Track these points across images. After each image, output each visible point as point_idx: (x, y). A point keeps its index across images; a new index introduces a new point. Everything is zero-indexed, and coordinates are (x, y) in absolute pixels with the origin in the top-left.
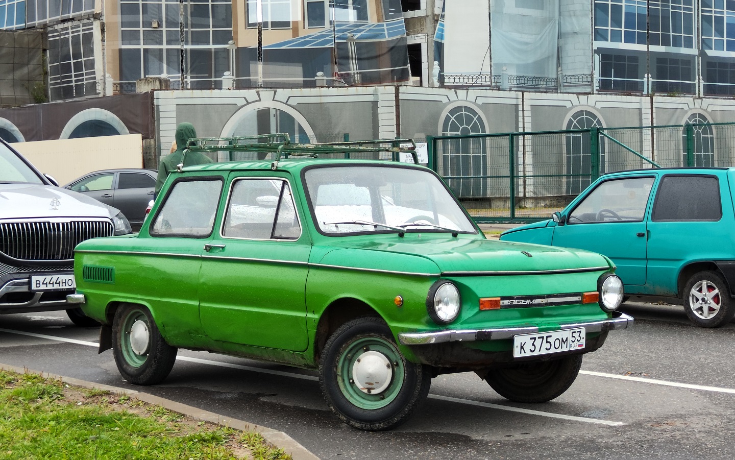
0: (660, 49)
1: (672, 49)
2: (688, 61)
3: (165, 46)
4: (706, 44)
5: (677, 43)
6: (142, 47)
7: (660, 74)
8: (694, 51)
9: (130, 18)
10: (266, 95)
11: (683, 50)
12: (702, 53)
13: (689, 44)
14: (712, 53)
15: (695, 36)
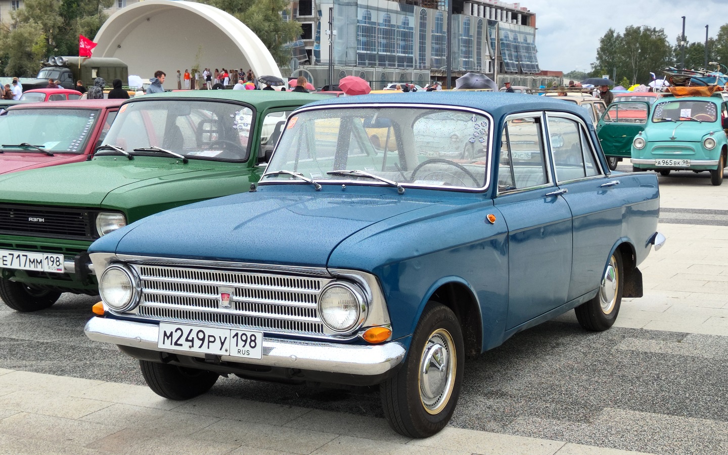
0: (369, 52)
4: (378, 50)
5: (372, 50)
10: (301, 67)
11: (374, 52)
14: (380, 53)
15: (376, 48)
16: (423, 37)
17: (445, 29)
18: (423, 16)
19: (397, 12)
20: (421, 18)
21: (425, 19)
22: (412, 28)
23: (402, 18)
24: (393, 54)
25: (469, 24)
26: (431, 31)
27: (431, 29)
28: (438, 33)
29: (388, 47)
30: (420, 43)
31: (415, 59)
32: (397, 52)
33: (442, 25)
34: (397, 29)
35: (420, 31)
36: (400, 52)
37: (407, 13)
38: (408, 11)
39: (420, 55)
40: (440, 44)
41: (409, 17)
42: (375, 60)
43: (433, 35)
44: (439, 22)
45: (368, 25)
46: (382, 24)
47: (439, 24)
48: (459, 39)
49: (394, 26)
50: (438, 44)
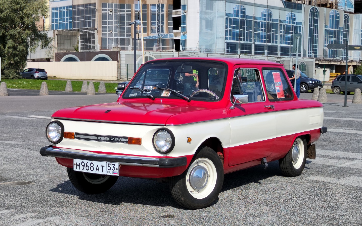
0: (242, 42)
2: (250, 45)
3: (113, 37)
4: (255, 41)
5: (247, 40)
6: (107, 37)
7: (242, 48)
8: (252, 43)
9: (104, 29)
11: (249, 42)
12: (254, 43)
14: (256, 43)
15: (252, 38)
16: (314, 32)
17: (342, 24)
18: (314, 13)
19: (280, 9)
20: (311, 15)
21: (317, 16)
22: (300, 23)
23: (287, 13)
24: (275, 44)
26: (324, 26)
27: (324, 24)
28: (332, 28)
29: (268, 38)
30: (310, 36)
31: (304, 50)
32: (280, 43)
33: (337, 23)
34: (280, 23)
35: (311, 26)
36: (284, 43)
37: (293, 10)
38: (295, 9)
39: (310, 46)
40: (335, 37)
41: (295, 13)
42: (250, 49)
43: (326, 30)
44: (334, 19)
45: (241, 18)
46: (260, 18)
47: (335, 21)
48: (359, 34)
49: (277, 20)
50: (332, 37)
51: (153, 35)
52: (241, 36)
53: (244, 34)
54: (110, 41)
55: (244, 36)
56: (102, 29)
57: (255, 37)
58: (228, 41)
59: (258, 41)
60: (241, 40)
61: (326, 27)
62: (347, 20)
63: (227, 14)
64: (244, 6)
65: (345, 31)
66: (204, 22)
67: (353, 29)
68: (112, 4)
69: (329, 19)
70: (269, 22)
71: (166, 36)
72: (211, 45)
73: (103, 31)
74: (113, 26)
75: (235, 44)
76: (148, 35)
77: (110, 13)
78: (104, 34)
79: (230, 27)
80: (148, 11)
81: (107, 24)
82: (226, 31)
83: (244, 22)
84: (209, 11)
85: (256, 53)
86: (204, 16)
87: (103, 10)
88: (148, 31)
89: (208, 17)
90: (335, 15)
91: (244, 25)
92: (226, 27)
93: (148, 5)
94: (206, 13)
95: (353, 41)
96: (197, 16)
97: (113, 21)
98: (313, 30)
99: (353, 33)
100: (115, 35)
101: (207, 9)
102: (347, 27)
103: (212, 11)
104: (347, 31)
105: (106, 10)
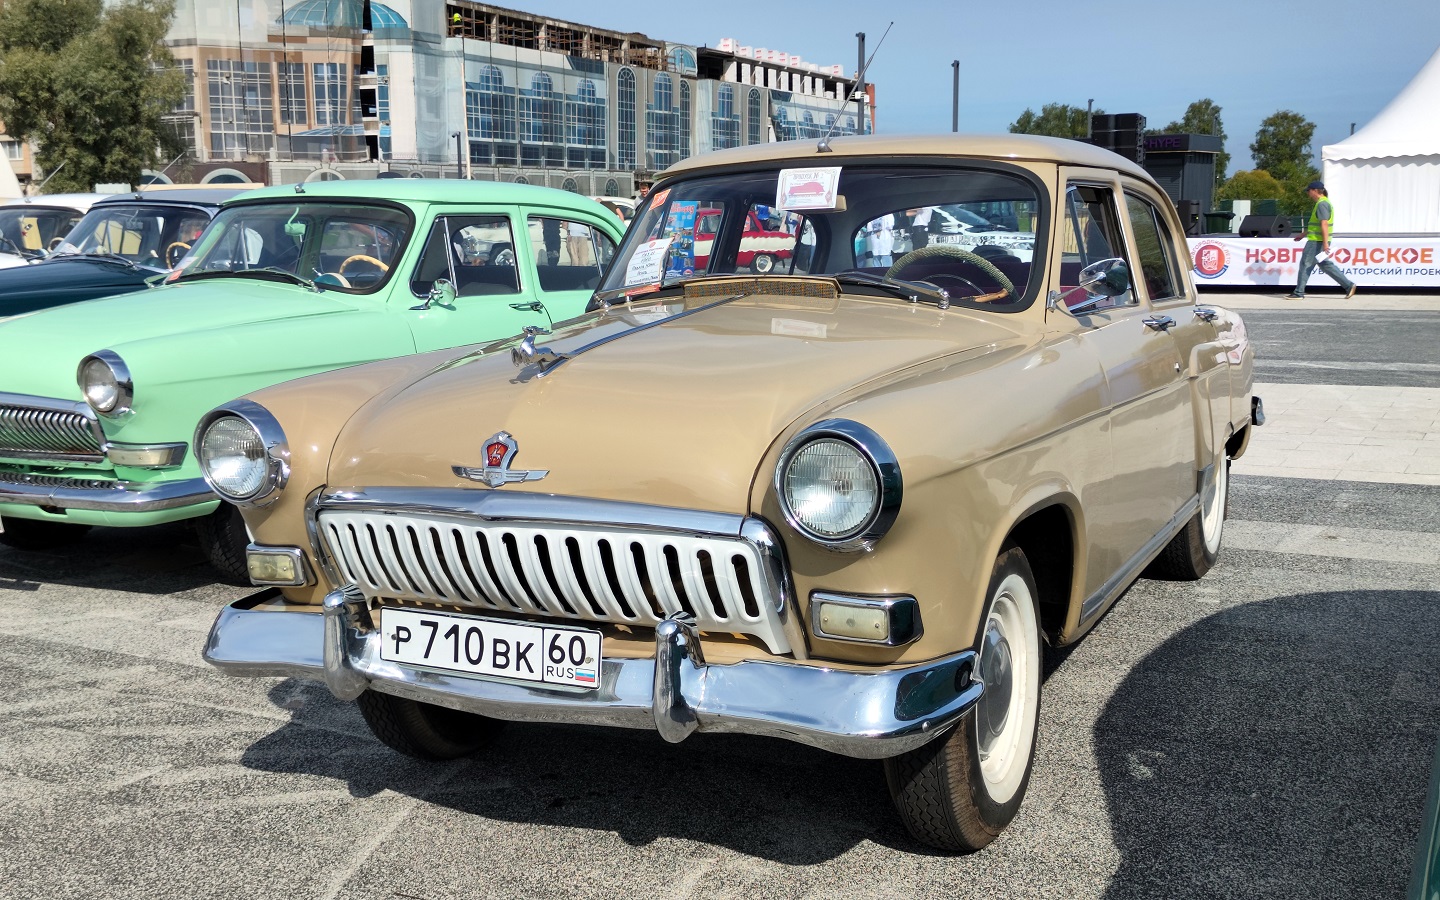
0: (499, 140)
1: (505, 141)
2: (513, 147)
3: (236, 132)
4: (522, 137)
5: (507, 137)
6: (223, 132)
7: (499, 153)
8: (516, 141)
9: (215, 115)
11: (511, 141)
12: (520, 142)
13: (514, 138)
14: (525, 142)
15: (517, 134)
16: (627, 117)
17: (677, 102)
18: (626, 79)
19: (564, 72)
20: (621, 84)
21: (632, 85)
22: (603, 101)
23: (576, 81)
24: (560, 144)
25: (730, 96)
26: (645, 106)
27: (645, 102)
28: (660, 109)
29: (545, 132)
30: (621, 126)
31: (610, 153)
32: (569, 141)
33: (669, 97)
34: (566, 101)
35: (621, 105)
36: (574, 142)
37: (588, 74)
38: (591, 71)
39: (621, 147)
40: (666, 128)
41: (593, 81)
42: (513, 154)
43: (649, 113)
44: (663, 91)
45: (494, 93)
46: (530, 92)
47: (664, 94)
48: (709, 121)
49: (560, 95)
50: (661, 128)
51: (321, 127)
52: (496, 128)
53: (502, 124)
54: (230, 140)
55: (502, 129)
56: (209, 115)
57: (522, 130)
58: (474, 139)
59: (529, 139)
60: (496, 136)
61: (648, 108)
62: (686, 93)
63: (468, 85)
64: (499, 67)
65: (682, 114)
66: (424, 102)
67: (697, 111)
68: (229, 63)
69: (653, 90)
70: (548, 99)
71: (349, 130)
72: (440, 148)
73: (212, 119)
74: (234, 108)
75: (486, 145)
76: (310, 127)
77: (225, 81)
78: (216, 126)
79: (476, 110)
80: (307, 76)
81: (221, 104)
82: (469, 119)
83: (501, 100)
84: (433, 78)
85: (524, 163)
86: (424, 88)
87: (210, 74)
88: (310, 118)
89: (432, 90)
90: (663, 83)
91: (501, 106)
92: (468, 110)
93: (306, 64)
94: (428, 83)
95: (697, 134)
96: (411, 88)
97: (234, 97)
98: (626, 115)
99: (697, 119)
100: (240, 127)
101: (428, 73)
102: (686, 106)
103: (438, 79)
104: (687, 115)
105: (216, 74)
